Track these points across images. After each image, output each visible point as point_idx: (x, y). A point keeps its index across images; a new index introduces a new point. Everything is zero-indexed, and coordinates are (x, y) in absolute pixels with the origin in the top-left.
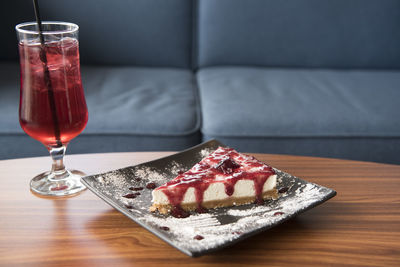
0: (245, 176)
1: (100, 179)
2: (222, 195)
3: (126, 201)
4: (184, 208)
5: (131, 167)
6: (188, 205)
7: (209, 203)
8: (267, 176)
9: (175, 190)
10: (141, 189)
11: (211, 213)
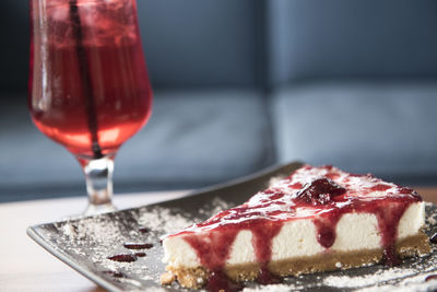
0: (358, 206)
1: (67, 229)
2: (311, 247)
3: (113, 266)
4: (231, 274)
5: (133, 209)
6: (239, 268)
7: (284, 263)
8: (404, 204)
9: (211, 236)
10: (149, 246)
11: (289, 283)
